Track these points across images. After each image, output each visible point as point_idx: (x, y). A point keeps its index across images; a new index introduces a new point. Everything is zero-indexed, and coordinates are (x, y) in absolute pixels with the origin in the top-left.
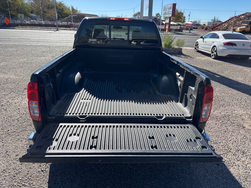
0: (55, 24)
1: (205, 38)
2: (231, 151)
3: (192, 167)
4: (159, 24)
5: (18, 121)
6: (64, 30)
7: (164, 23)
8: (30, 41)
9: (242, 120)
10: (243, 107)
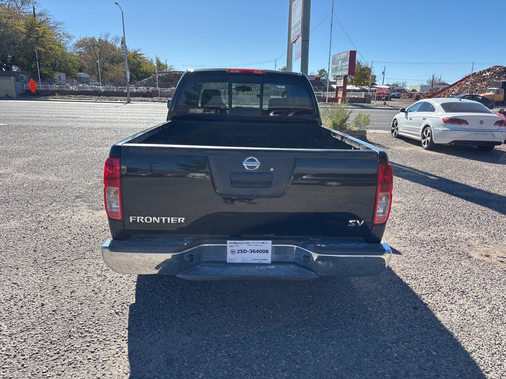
0: (125, 91)
1: (410, 111)
2: (440, 290)
3: (370, 311)
4: (325, 90)
5: (70, 244)
6: (141, 101)
7: (334, 86)
8: (79, 121)
9: (469, 246)
10: (473, 227)
